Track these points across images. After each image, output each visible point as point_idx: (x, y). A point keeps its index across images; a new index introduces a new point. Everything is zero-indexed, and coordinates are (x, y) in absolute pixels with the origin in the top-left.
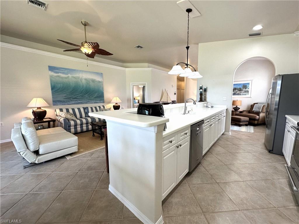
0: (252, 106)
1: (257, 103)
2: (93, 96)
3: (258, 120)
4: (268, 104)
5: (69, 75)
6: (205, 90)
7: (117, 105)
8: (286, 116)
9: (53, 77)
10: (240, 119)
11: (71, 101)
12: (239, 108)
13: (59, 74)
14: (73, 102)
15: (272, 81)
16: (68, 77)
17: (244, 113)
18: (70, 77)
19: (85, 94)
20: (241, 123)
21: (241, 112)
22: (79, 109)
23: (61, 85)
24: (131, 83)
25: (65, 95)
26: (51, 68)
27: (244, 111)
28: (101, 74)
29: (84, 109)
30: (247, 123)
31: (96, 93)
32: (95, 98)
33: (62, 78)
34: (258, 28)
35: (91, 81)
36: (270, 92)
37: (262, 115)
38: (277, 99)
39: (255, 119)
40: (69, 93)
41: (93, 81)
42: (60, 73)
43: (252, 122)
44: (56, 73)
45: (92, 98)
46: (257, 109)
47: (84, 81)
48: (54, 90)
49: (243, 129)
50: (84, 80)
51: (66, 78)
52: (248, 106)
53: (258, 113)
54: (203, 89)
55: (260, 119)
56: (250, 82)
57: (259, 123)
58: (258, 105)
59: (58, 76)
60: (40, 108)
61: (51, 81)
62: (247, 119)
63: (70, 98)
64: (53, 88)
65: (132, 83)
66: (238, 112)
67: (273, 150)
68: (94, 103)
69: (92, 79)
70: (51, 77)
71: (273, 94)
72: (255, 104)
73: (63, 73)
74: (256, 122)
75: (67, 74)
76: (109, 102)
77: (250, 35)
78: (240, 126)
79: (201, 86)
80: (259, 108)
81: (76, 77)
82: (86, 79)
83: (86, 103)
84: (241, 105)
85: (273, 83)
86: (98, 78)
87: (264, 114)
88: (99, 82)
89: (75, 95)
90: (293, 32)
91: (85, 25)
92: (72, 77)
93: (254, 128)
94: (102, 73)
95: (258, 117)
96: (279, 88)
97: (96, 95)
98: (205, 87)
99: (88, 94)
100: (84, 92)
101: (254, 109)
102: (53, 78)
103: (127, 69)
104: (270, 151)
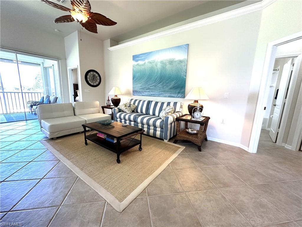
7: (195, 105)
22: (144, 102)
29: (149, 102)
60: (116, 96)
63: (144, 88)
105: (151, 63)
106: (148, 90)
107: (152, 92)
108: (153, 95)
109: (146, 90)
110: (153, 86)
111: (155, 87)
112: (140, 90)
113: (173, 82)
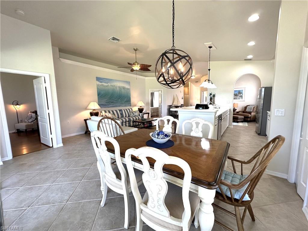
0: (246, 108)
1: (249, 106)
2: (123, 101)
3: (250, 118)
4: (257, 106)
5: (109, 84)
6: (214, 96)
7: (141, 108)
8: (268, 112)
10: (238, 117)
11: (110, 104)
12: (236, 110)
13: (103, 83)
14: (111, 106)
15: (259, 89)
16: (108, 85)
17: (240, 113)
18: (109, 85)
20: (239, 120)
21: (238, 112)
22: (116, 111)
24: (149, 90)
25: (106, 100)
26: (98, 79)
27: (240, 111)
28: (129, 83)
29: (120, 111)
30: (243, 120)
31: (125, 98)
32: (125, 102)
34: (250, 57)
35: (122, 89)
36: (258, 97)
37: (253, 114)
38: (262, 102)
39: (248, 117)
41: (124, 88)
42: (104, 82)
43: (246, 120)
44: (101, 82)
45: (123, 102)
46: (250, 110)
47: (118, 89)
48: (99, 96)
49: (240, 124)
51: (107, 86)
52: (242, 108)
53: (250, 113)
54: (213, 94)
55: (252, 117)
56: (243, 89)
57: (251, 120)
58: (250, 107)
59: (102, 85)
60: (95, 110)
61: (98, 89)
62: (243, 117)
64: (99, 94)
65: (151, 89)
66: (235, 113)
67: (260, 133)
68: (125, 106)
70: (98, 85)
71: (260, 98)
72: (247, 106)
73: (105, 82)
74: (249, 119)
75: (107, 83)
76: (135, 106)
77: (245, 60)
78: (238, 122)
79: (211, 93)
80: (251, 109)
82: (119, 87)
83: (119, 106)
84: (237, 107)
85: (260, 90)
86: (127, 86)
87: (254, 113)
88: (128, 89)
89: (112, 100)
90: (270, 60)
91: (136, 50)
92: (111, 85)
93: (248, 124)
95: (250, 115)
96: (263, 93)
97: (126, 100)
98: (214, 94)
99: (120, 99)
101: (247, 110)
103: (146, 78)
104: (259, 134)
105: (112, 86)
106: (113, 103)
112: (106, 104)
113: (126, 99)
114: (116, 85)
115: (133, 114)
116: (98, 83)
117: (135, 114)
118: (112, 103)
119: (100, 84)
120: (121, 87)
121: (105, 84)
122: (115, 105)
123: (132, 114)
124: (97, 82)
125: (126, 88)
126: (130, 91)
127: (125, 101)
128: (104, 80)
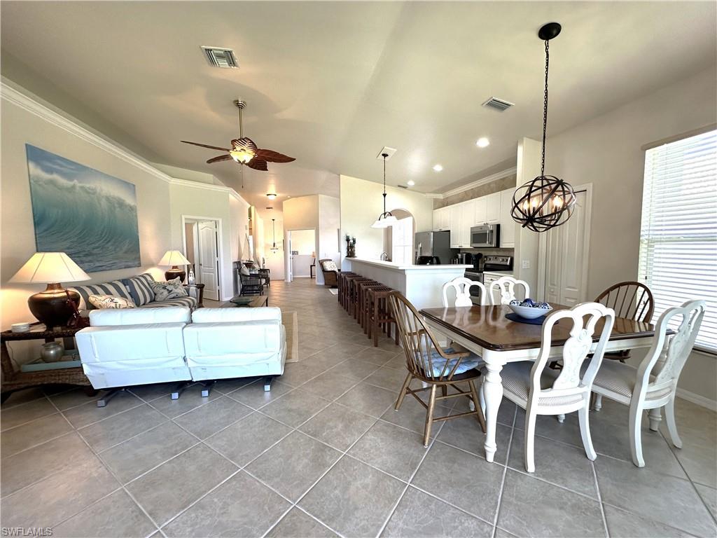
6: (354, 242)
9: (41, 183)
13: (55, 177)
16: (74, 187)
19: (107, 243)
22: (114, 286)
23: (58, 212)
26: (35, 154)
28: (131, 187)
29: (124, 283)
32: (126, 252)
33: (61, 188)
35: (116, 205)
40: (75, 239)
41: (121, 204)
42: (58, 172)
50: (104, 200)
59: (52, 182)
63: (79, 253)
65: (185, 216)
68: (125, 268)
69: (120, 199)
73: (63, 174)
81: (89, 188)
82: (108, 198)
91: (239, 106)
92: (82, 187)
94: (134, 185)
98: (354, 238)
99: (113, 240)
100: (106, 234)
102: (40, 185)
103: (173, 181)
106: (90, 258)
107: (98, 261)
108: (100, 268)
109: (84, 259)
110: (97, 248)
111: (102, 249)
114: (98, 191)
115: (170, 292)
116: (35, 170)
117: (176, 291)
118: (86, 255)
119: (46, 176)
120: (114, 198)
121: (62, 181)
122: (98, 264)
123: (166, 293)
124: (31, 165)
125: (126, 206)
126: (136, 216)
127: (125, 248)
128: (61, 166)
